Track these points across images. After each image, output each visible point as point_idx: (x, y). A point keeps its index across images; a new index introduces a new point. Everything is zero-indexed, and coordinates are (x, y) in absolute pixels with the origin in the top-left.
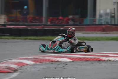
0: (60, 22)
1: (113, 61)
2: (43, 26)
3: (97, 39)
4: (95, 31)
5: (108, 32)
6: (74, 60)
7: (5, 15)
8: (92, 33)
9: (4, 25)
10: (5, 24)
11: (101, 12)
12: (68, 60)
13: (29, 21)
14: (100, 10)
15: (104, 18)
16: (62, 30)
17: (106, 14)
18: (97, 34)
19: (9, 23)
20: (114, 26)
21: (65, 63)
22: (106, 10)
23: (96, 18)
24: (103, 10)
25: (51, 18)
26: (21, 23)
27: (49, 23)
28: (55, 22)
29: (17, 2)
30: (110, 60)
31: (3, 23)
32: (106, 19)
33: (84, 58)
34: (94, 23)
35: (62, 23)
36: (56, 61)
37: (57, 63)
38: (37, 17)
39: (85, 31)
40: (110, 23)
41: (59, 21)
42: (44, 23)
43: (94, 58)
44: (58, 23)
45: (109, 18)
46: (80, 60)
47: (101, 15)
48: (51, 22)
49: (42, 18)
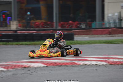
0: (70, 27)
1: (89, 65)
2: (52, 31)
3: (89, 43)
4: (102, 34)
5: (114, 35)
6: (48, 65)
7: (17, 21)
8: (98, 37)
9: (16, 31)
11: (110, 16)
14: (108, 14)
15: (112, 21)
17: (114, 18)
18: (102, 37)
20: (120, 29)
22: (114, 14)
23: (105, 22)
24: (111, 14)
25: (62, 23)
26: (32, 29)
27: (59, 28)
28: (65, 26)
29: (30, 8)
30: (85, 64)
31: (15, 29)
32: (115, 22)
33: (59, 63)
34: (103, 26)
35: (72, 27)
36: (29, 67)
38: (49, 23)
39: (92, 34)
40: (118, 26)
41: (69, 26)
42: (54, 28)
43: (70, 63)
44: (68, 27)
45: (117, 21)
47: (109, 19)
48: (62, 27)
49: (53, 23)
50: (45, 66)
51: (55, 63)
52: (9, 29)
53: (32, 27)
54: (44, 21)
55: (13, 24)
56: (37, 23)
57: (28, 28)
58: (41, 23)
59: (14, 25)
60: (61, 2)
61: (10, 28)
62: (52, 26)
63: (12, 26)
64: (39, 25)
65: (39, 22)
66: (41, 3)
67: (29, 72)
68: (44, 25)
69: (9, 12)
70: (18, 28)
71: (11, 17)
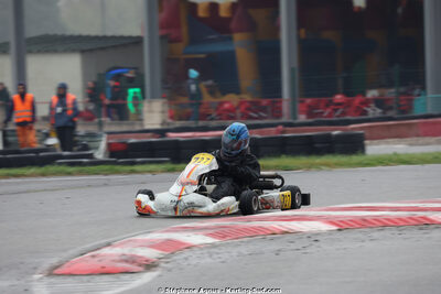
0: (338, 113)
2: (280, 127)
6: (343, 226)
7: (165, 100)
8: (440, 143)
9: (161, 132)
10: (165, 127)
12: (325, 227)
13: (238, 113)
16: (337, 136)
19: (178, 124)
21: (314, 237)
25: (309, 101)
27: (302, 118)
28: (322, 113)
29: (202, 56)
31: (158, 127)
33: (376, 219)
35: (344, 113)
36: (287, 232)
37: (288, 237)
38: (265, 102)
39: (418, 136)
41: (336, 110)
42: (285, 119)
43: (410, 218)
44: (330, 115)
46: (363, 226)
48: (310, 115)
49: (281, 102)
50: (335, 228)
51: (365, 220)
52: (138, 128)
53: (212, 119)
54: (247, 98)
55: (151, 112)
56: (226, 106)
57: (201, 123)
58: (242, 103)
59: (154, 115)
60: (303, 31)
61: (142, 125)
62: (277, 113)
63: (146, 116)
64: (233, 110)
65: (232, 100)
66: (238, 37)
67: (293, 246)
68: (249, 109)
69: (133, 71)
70: (168, 124)
71: (142, 87)
